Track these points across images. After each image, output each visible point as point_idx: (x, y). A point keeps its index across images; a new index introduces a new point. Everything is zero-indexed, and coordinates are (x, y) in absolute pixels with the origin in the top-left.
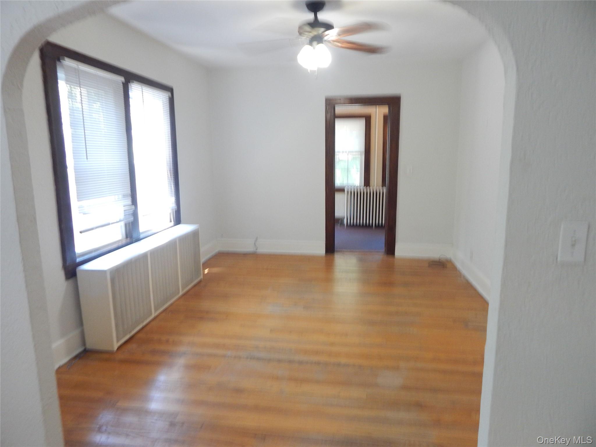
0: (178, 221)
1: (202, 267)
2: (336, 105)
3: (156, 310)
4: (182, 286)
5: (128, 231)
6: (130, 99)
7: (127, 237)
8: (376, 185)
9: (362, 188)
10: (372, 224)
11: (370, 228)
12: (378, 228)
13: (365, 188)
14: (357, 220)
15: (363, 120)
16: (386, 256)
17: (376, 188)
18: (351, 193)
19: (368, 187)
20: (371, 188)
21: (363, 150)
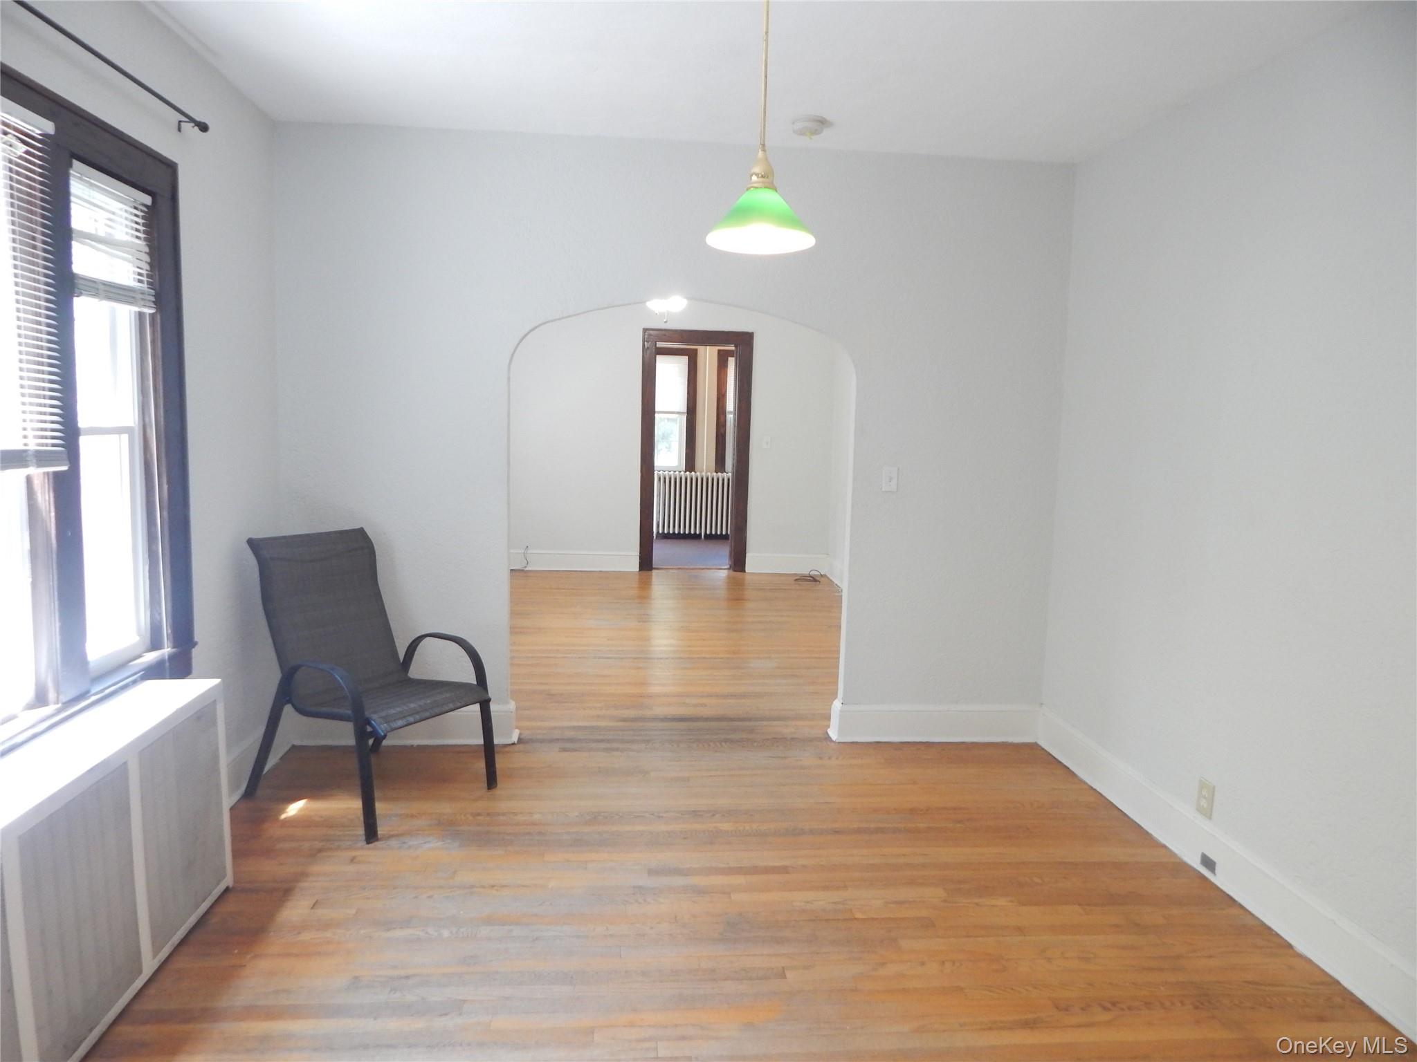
2: (657, 341)
8: (706, 470)
9: (682, 473)
10: (701, 534)
11: (696, 537)
12: (709, 537)
13: (688, 473)
14: (674, 526)
15: (685, 359)
16: (732, 573)
17: (706, 473)
18: (665, 482)
19: (693, 473)
20: (698, 474)
21: (684, 409)
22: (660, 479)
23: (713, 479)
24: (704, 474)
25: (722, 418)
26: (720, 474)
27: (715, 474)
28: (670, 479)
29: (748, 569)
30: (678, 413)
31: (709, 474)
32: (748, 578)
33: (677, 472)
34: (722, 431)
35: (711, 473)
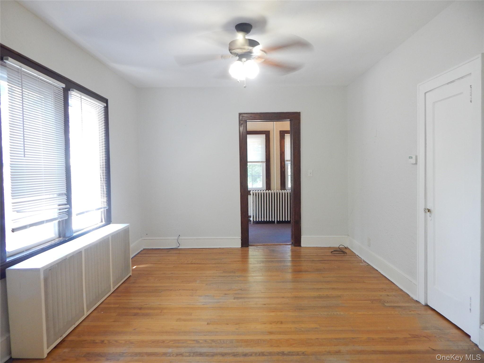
0: (109, 220)
1: (131, 264)
2: (247, 121)
3: (88, 310)
4: (113, 283)
5: (61, 230)
6: (69, 107)
7: (60, 237)
8: (276, 189)
9: (265, 191)
10: (275, 221)
11: (273, 222)
12: (279, 222)
13: (267, 191)
14: (261, 217)
15: (264, 136)
16: (294, 248)
17: (276, 190)
18: (256, 195)
19: (270, 191)
20: (272, 191)
21: (264, 160)
22: (253, 194)
23: (280, 194)
24: (275, 191)
25: (283, 163)
26: (283, 191)
27: (281, 191)
28: (259, 194)
29: (303, 245)
30: (262, 162)
31: (278, 191)
32: (302, 250)
33: (262, 191)
34: (283, 170)
35: (279, 191)
